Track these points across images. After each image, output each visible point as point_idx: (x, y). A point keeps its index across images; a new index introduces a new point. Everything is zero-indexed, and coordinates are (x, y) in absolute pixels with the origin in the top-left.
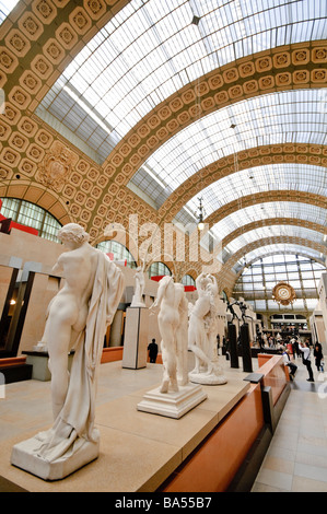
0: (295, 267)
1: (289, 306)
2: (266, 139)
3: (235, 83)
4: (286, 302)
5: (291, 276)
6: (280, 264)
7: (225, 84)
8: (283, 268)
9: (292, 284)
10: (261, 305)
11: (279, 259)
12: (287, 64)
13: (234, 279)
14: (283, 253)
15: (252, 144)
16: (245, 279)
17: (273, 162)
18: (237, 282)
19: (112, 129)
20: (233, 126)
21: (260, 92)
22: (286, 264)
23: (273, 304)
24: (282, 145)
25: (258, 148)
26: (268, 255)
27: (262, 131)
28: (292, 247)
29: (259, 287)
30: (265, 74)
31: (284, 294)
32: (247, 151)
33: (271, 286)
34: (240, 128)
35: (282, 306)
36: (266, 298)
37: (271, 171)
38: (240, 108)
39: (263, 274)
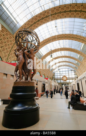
0: (67, 72)
1: (66, 82)
2: (65, 32)
3: (58, 13)
4: (65, 81)
5: (67, 74)
6: (64, 71)
7: (55, 13)
8: (65, 72)
9: (67, 76)
10: (59, 81)
11: (64, 70)
12: (75, 10)
13: (53, 75)
14: (65, 68)
15: (61, 33)
16: (55, 75)
17: (66, 39)
18: (53, 76)
19: (18, 23)
20: (56, 27)
21: (65, 17)
22: (65, 71)
23: (62, 81)
24: (69, 34)
25: (62, 35)
26: (61, 69)
27: (64, 29)
28: (67, 67)
29: (59, 77)
30: (68, 11)
31: (65, 79)
32: (59, 35)
33: (62, 77)
34: (58, 28)
35: (64, 81)
36: (60, 79)
37: (65, 42)
38: (59, 21)
39: (60, 74)
